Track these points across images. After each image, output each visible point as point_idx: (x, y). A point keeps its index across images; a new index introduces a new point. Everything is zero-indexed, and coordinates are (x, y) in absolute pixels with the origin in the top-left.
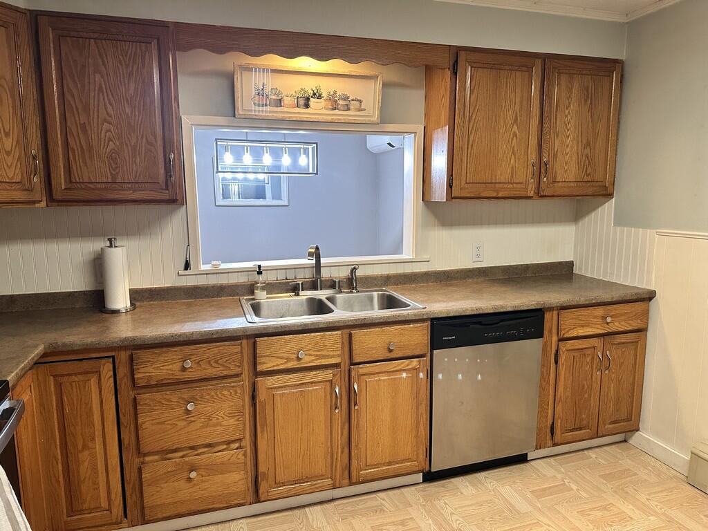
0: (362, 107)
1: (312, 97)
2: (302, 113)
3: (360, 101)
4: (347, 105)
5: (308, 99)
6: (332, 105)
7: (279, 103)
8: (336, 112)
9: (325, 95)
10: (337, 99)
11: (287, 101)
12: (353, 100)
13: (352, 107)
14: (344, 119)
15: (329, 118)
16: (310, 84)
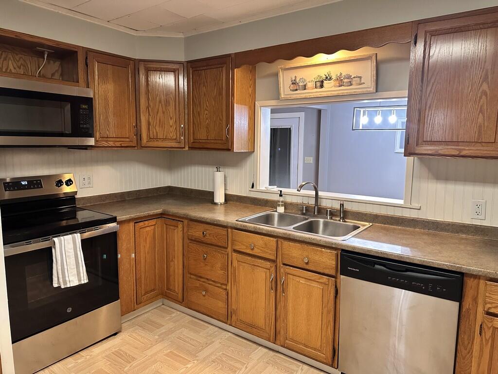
0: (362, 82)
1: (325, 80)
2: (319, 92)
3: (360, 77)
4: (350, 82)
5: (322, 82)
6: (339, 84)
7: (305, 88)
8: (343, 88)
9: (334, 77)
10: (342, 78)
11: (309, 85)
12: (354, 78)
13: (354, 83)
14: (347, 93)
15: (335, 93)
16: (323, 72)
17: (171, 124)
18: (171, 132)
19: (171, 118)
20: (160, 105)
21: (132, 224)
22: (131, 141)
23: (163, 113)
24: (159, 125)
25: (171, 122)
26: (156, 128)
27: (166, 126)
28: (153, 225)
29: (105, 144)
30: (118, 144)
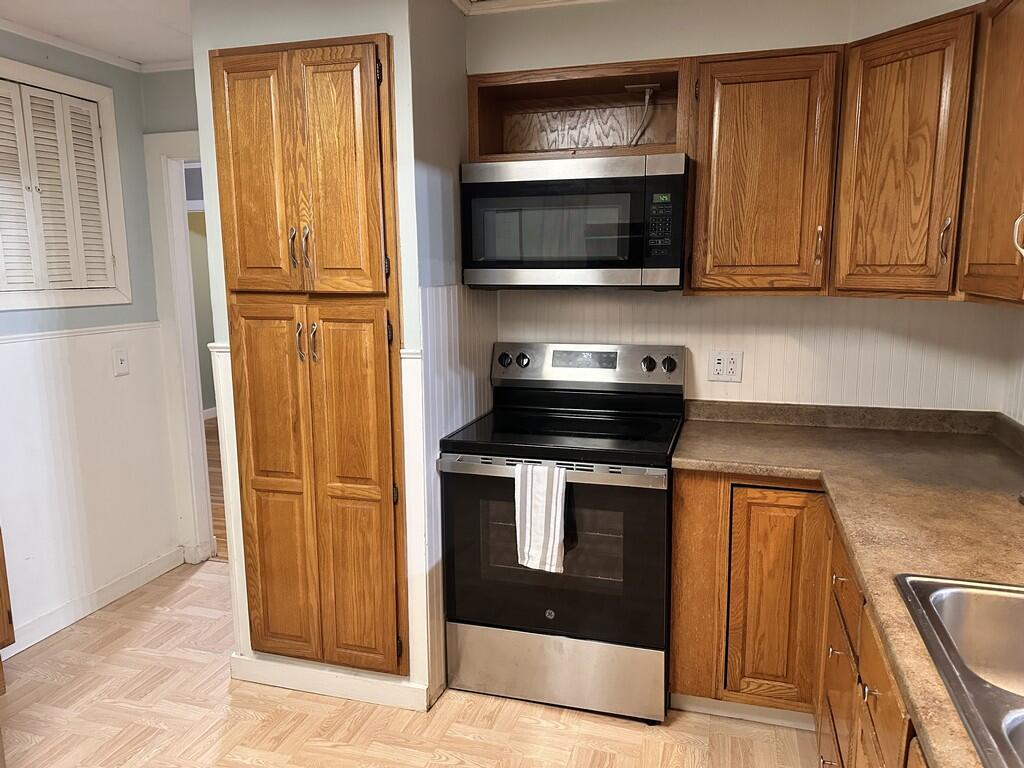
17: (915, 218)
18: (913, 245)
19: (917, 201)
20: (892, 162)
21: (723, 487)
22: (806, 274)
23: (897, 186)
24: (883, 225)
25: (917, 213)
26: (874, 232)
27: (900, 228)
28: (796, 507)
29: (726, 282)
30: (764, 282)
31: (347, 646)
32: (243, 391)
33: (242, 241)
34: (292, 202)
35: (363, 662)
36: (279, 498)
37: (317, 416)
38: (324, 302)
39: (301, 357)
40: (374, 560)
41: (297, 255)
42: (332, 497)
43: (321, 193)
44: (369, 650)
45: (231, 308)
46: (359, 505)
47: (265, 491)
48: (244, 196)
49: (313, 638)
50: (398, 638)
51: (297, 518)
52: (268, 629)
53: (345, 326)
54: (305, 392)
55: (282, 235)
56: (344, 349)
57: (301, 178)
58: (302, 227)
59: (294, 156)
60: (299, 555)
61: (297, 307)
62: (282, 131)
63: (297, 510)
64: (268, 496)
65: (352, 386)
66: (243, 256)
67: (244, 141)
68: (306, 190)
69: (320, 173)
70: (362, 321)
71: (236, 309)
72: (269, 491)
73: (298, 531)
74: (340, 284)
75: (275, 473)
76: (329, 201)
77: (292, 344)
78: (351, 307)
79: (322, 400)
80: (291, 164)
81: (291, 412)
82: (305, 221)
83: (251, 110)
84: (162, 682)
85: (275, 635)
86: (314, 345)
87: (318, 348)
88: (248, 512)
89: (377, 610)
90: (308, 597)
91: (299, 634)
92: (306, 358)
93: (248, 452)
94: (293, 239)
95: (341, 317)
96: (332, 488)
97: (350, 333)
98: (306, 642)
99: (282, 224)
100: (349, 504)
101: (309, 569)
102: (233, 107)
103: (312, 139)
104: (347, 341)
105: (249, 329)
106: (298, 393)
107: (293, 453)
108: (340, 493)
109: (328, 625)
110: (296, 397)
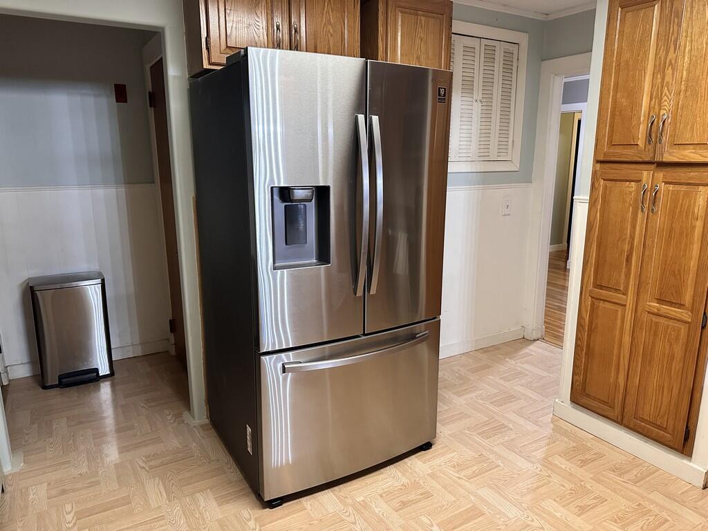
31: (643, 420)
32: (593, 230)
33: (612, 126)
34: (657, 97)
35: (654, 435)
36: (608, 305)
37: (647, 253)
38: (668, 169)
39: (642, 209)
40: (677, 366)
41: (653, 135)
42: (649, 312)
43: (683, 87)
44: (660, 427)
45: (594, 173)
46: (671, 323)
47: (597, 299)
48: (619, 95)
49: (616, 405)
50: (687, 427)
51: (619, 322)
52: (585, 390)
53: (684, 188)
54: (641, 234)
55: (644, 120)
56: (679, 205)
57: (668, 78)
58: (661, 113)
59: (665, 63)
60: (616, 347)
61: (645, 173)
62: (657, 45)
63: (619, 316)
64: (600, 303)
65: (681, 233)
66: (611, 136)
67: (626, 56)
68: (670, 87)
69: (685, 73)
70: (699, 185)
71: (599, 173)
72: (601, 300)
73: (618, 331)
74: (686, 156)
75: (608, 288)
76: (689, 93)
77: (636, 200)
78: (692, 174)
79: (653, 242)
80: (660, 69)
81: (626, 247)
82: (665, 109)
83: (635, 33)
84: (511, 402)
85: (588, 396)
86: (654, 201)
87: (657, 203)
88: (583, 310)
89: (673, 402)
90: (617, 378)
91: (606, 401)
92: (646, 210)
93: (591, 271)
94: (652, 124)
95: (682, 181)
96: (649, 306)
97: (687, 194)
98: (610, 407)
99: (644, 113)
100: (662, 320)
101: (622, 358)
102: (621, 32)
103: (682, 48)
104: (683, 200)
105: (605, 187)
106: (634, 236)
107: (623, 276)
108: (656, 310)
109: (631, 400)
110: (632, 238)
